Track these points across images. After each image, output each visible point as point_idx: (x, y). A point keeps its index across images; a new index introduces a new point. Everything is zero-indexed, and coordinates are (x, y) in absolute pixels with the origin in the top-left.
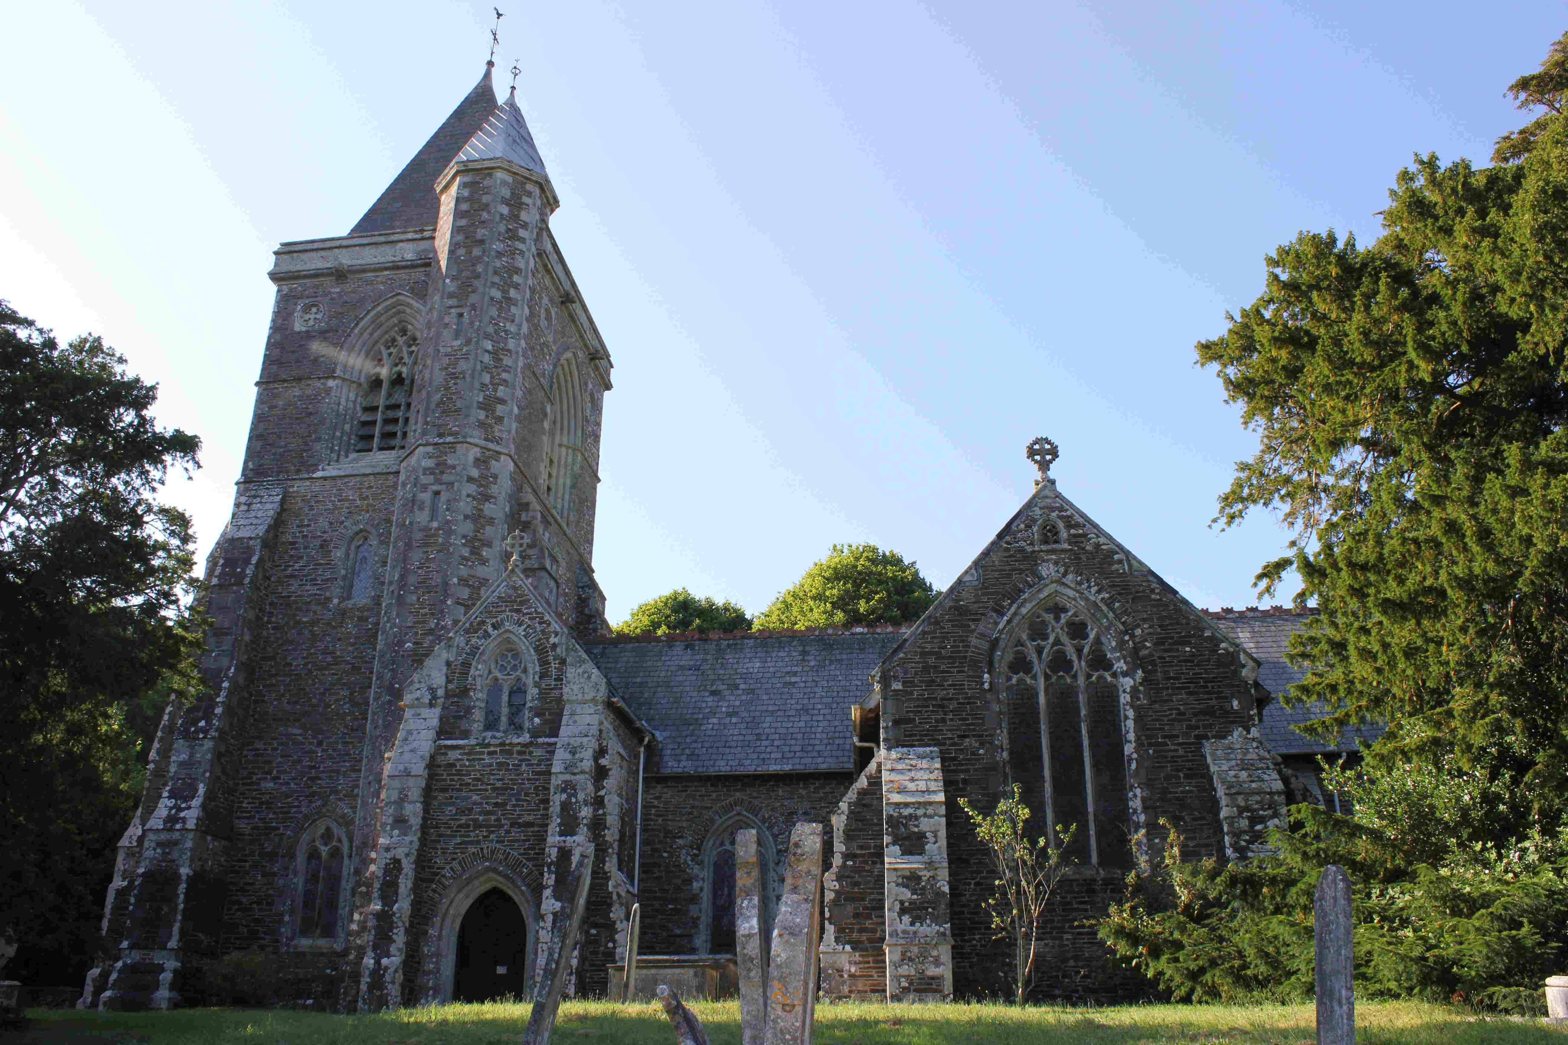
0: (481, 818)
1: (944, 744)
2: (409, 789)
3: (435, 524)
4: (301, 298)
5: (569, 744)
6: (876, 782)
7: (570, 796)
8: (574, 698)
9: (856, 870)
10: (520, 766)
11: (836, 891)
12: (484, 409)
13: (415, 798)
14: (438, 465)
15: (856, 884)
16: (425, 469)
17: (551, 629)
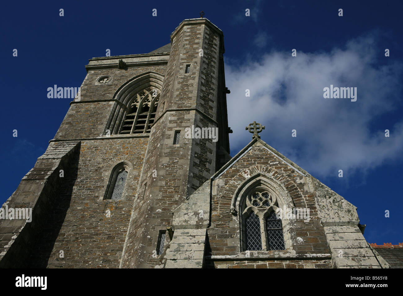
3: (177, 145)
4: (100, 75)
8: (331, 221)
14: (178, 119)
16: (171, 121)
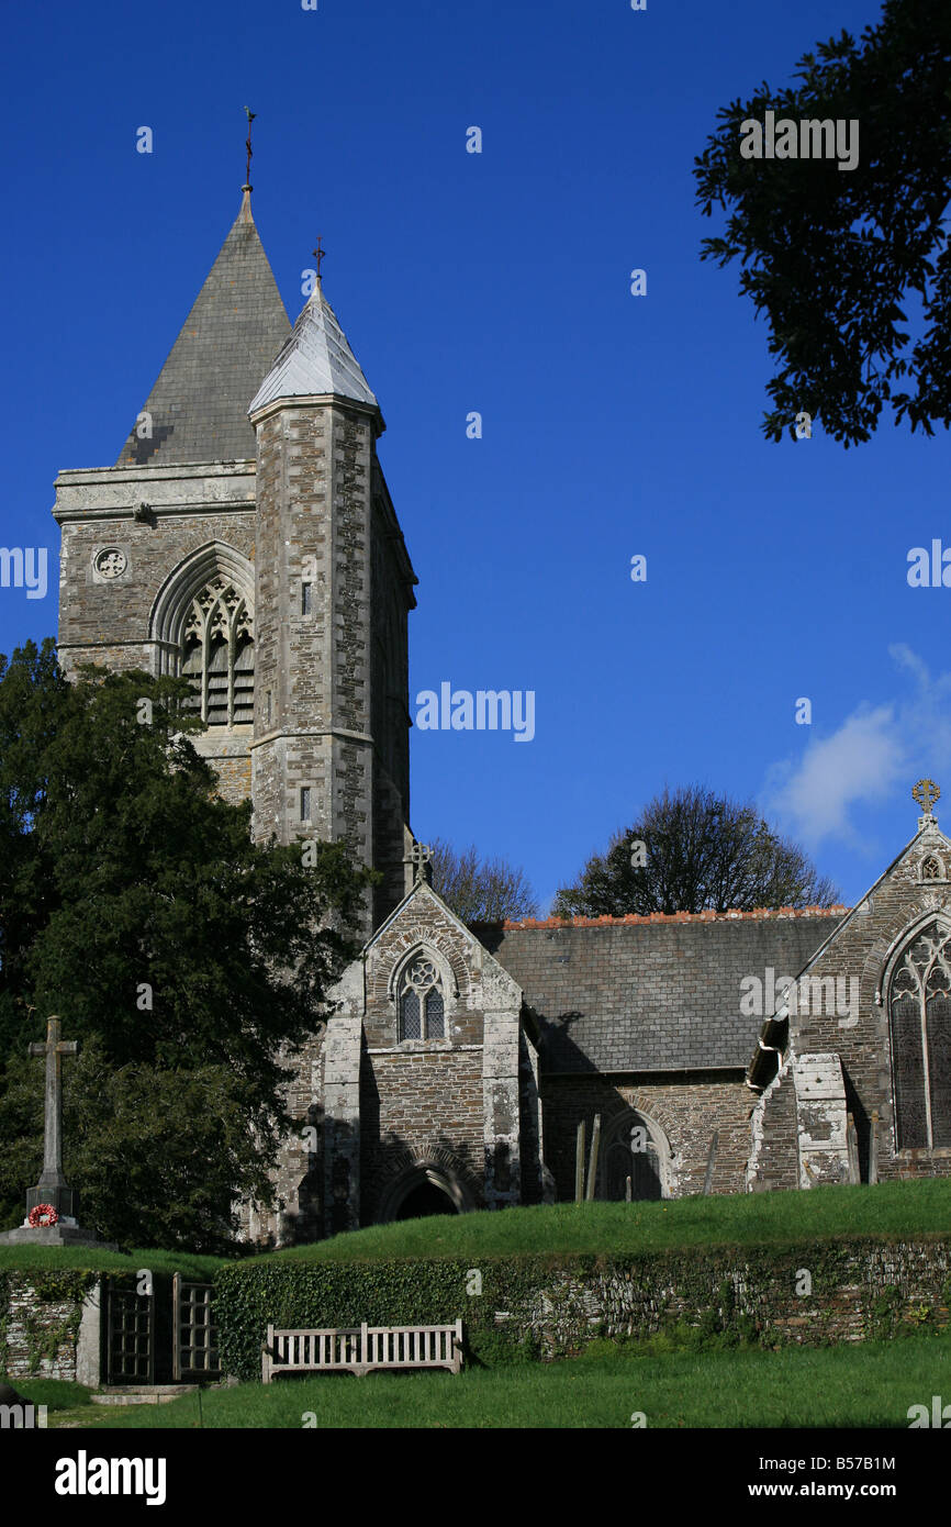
0: (413, 1120)
1: (841, 1051)
2: (348, 1095)
3: (308, 823)
4: (96, 542)
5: (494, 1051)
6: (787, 1081)
7: (502, 1098)
8: (493, 1007)
9: (774, 1154)
10: (446, 1071)
11: (758, 1172)
12: (343, 694)
13: (354, 1104)
14: (303, 758)
15: (774, 1164)
16: (290, 763)
17: (463, 941)
